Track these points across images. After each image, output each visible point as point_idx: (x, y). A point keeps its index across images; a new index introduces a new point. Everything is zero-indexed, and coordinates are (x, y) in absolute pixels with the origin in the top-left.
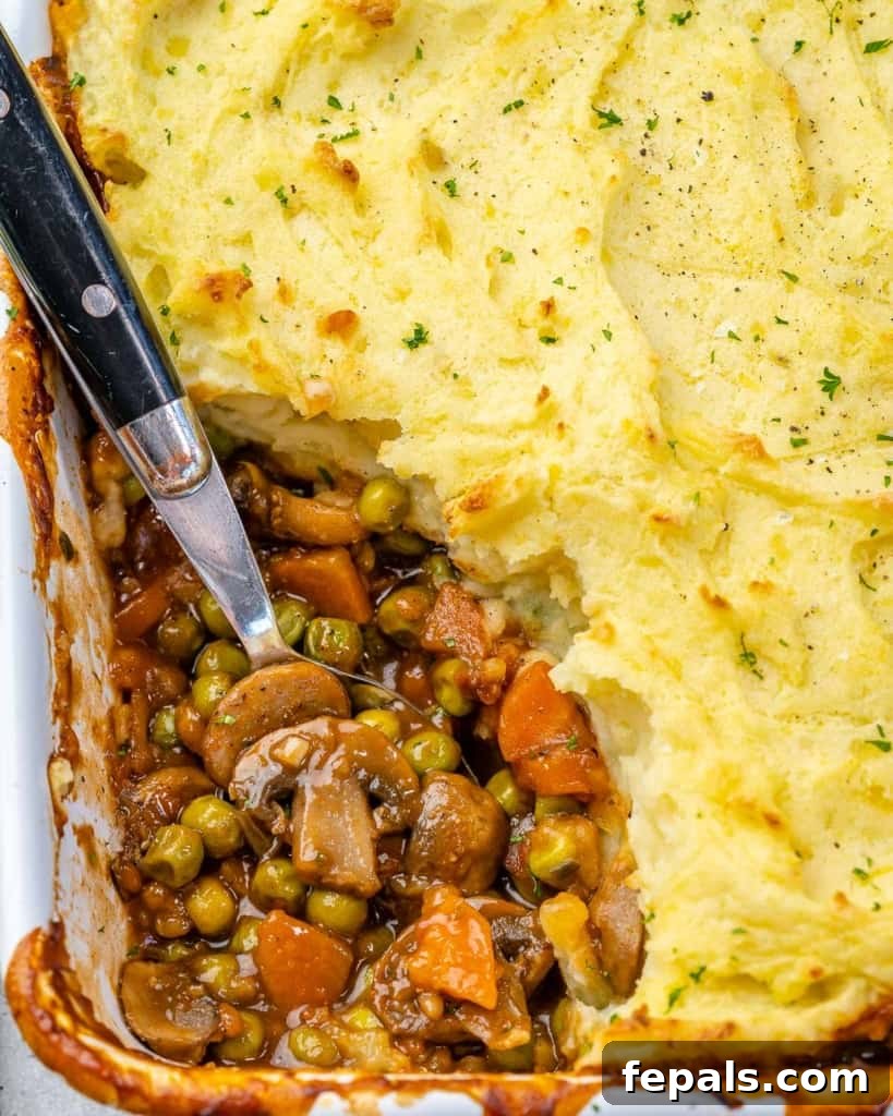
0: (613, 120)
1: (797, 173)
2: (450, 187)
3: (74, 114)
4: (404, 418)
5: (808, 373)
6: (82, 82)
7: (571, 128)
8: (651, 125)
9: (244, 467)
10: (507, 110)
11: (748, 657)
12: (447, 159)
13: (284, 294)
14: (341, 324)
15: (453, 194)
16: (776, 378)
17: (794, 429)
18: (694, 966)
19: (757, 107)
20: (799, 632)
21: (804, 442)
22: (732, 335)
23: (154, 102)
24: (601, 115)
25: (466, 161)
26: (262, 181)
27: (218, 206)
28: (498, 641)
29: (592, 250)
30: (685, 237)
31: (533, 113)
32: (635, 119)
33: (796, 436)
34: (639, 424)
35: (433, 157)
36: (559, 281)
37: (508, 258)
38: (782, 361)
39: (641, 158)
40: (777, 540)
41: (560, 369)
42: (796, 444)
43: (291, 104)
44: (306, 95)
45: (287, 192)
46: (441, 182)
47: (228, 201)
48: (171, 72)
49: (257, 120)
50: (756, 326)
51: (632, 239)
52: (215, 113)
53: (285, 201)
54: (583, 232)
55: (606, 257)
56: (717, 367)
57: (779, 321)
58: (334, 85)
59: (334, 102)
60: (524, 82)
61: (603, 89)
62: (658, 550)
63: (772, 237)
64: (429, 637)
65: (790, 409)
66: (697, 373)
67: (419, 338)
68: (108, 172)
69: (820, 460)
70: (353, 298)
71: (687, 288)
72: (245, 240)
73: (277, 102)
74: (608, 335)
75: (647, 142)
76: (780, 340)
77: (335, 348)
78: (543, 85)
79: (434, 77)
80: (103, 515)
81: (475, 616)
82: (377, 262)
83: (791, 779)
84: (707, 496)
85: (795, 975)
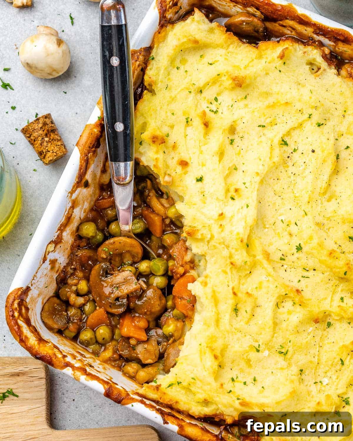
0: (286, 144)
1: (324, 185)
2: (232, 142)
3: (147, 66)
4: (186, 198)
5: (296, 242)
6: (153, 59)
7: (272, 141)
8: (295, 150)
9: (147, 181)
10: (259, 126)
11: (236, 310)
12: (236, 133)
13: (174, 147)
14: (184, 164)
15: (231, 143)
16: (286, 239)
17: (283, 255)
18: (179, 380)
19: (324, 161)
20: (253, 310)
21: (284, 260)
22: (282, 220)
23: (169, 74)
24: (283, 140)
25: (241, 135)
26: (184, 113)
27: (169, 114)
28: (186, 263)
29: (258, 179)
30: (286, 187)
31: (266, 131)
32: (292, 146)
33: (283, 257)
34: (241, 236)
35: (232, 130)
36: (244, 183)
37: (236, 169)
38: (291, 235)
39: (287, 158)
40: (261, 283)
41: (230, 209)
42: (281, 259)
43: (204, 94)
44: (209, 94)
45: (189, 120)
46: (230, 138)
47: (173, 114)
48: (178, 68)
49: (193, 94)
50: (290, 222)
51: (272, 180)
52: (183, 87)
53: (187, 122)
54: (257, 174)
55: (262, 182)
56: (273, 227)
57: (296, 224)
58: (219, 94)
59: (216, 99)
60: (269, 120)
61: (288, 133)
62: (228, 270)
63: (307, 199)
64: (171, 251)
65: (285, 249)
66: (267, 226)
67: (200, 180)
68: (148, 87)
69: (285, 266)
70: (190, 159)
71: (279, 201)
72: (172, 127)
73: (201, 91)
74: (248, 206)
75: (291, 154)
76: (293, 229)
77: (179, 169)
78: (273, 124)
79: (246, 106)
80: (104, 176)
81: (184, 253)
82: (201, 152)
83: (229, 347)
84: (248, 263)
85: (201, 396)
